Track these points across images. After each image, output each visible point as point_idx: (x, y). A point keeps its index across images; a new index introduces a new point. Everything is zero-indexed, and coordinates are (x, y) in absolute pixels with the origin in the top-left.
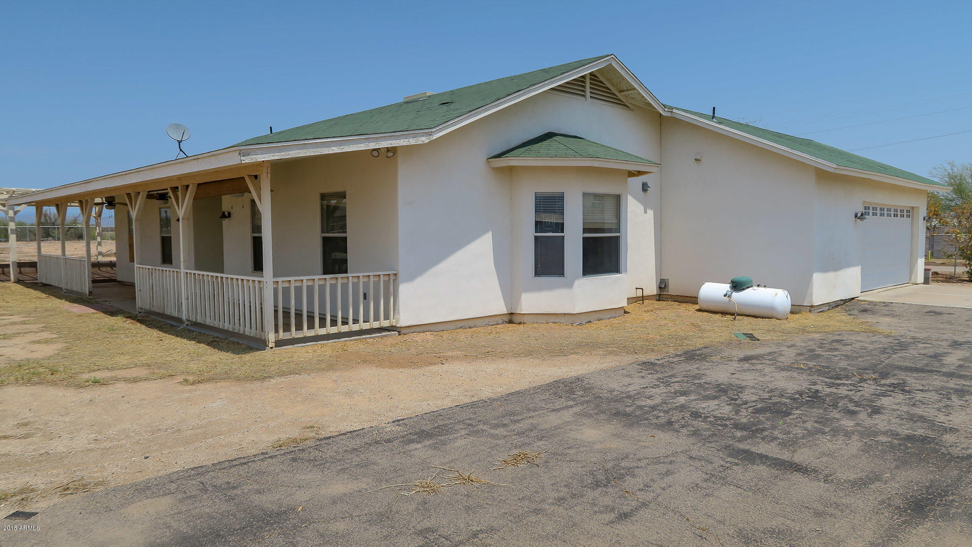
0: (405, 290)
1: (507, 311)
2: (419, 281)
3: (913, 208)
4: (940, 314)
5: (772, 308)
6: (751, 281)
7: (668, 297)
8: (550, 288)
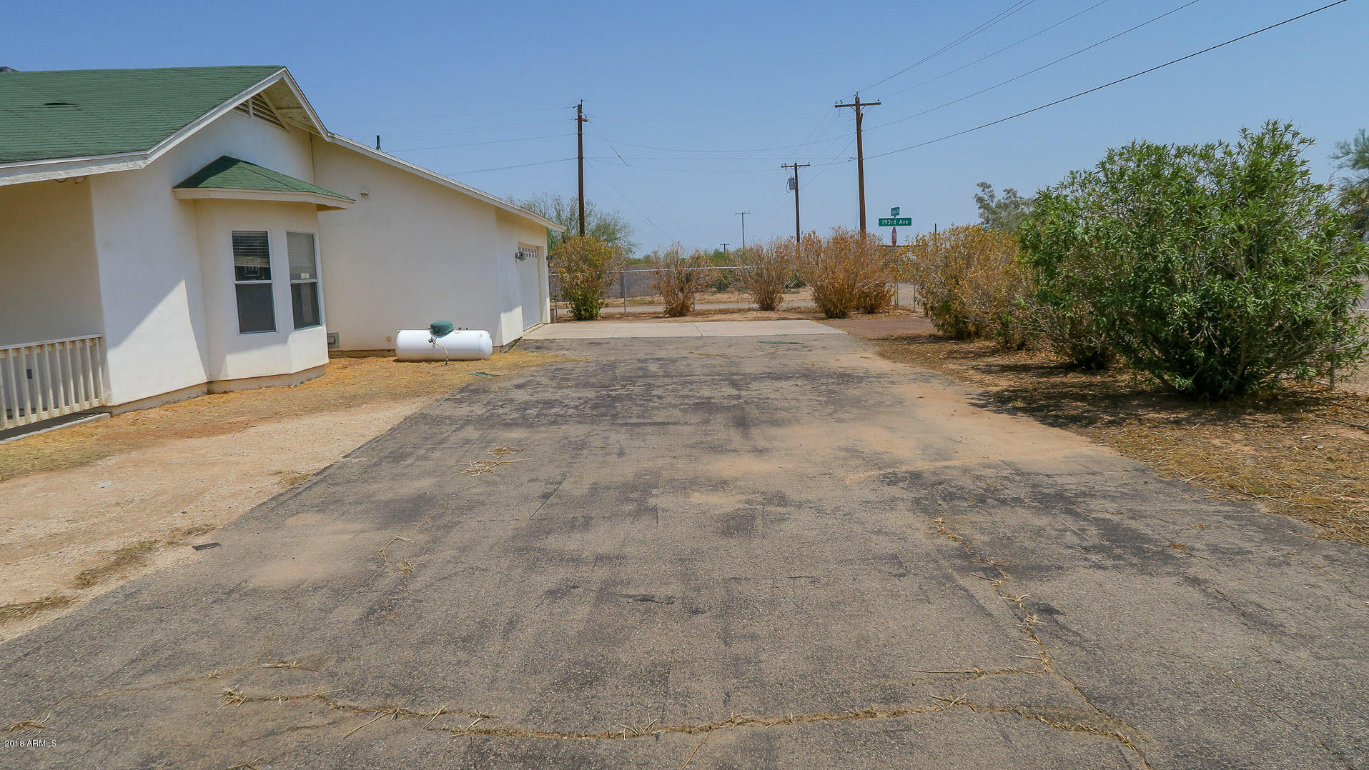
0: (115, 358)
1: (207, 378)
2: (126, 344)
3: (538, 247)
4: (600, 344)
5: (480, 350)
6: (451, 325)
7: (340, 353)
8: (260, 346)
